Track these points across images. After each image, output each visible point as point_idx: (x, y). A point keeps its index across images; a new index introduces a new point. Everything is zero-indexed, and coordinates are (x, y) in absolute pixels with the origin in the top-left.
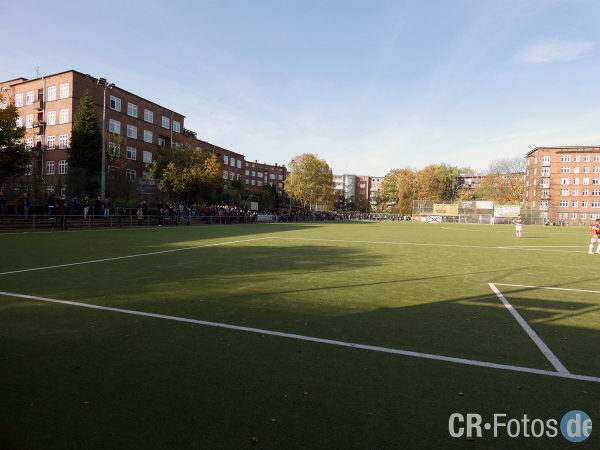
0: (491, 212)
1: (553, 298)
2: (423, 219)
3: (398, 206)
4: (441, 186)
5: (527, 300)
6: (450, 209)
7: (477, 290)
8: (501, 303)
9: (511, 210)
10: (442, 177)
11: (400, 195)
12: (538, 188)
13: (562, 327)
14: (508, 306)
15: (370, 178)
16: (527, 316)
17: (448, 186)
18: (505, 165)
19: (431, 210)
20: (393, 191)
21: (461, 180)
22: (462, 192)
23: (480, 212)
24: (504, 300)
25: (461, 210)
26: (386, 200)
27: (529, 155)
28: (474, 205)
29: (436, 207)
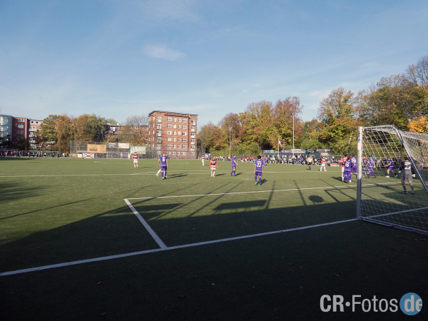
0: (128, 150)
1: (161, 203)
2: (80, 156)
3: (58, 145)
4: (93, 131)
5: (147, 207)
6: (100, 148)
7: (117, 205)
8: (132, 211)
9: (141, 150)
10: (93, 125)
11: (59, 136)
12: (156, 136)
13: (165, 220)
14: (136, 213)
15: (28, 121)
16: (146, 217)
17: (98, 131)
18: (136, 120)
19: (86, 149)
20: (53, 133)
21: (108, 128)
22: (109, 136)
23: (122, 150)
24: (133, 209)
25: (108, 149)
26: (46, 140)
27: (150, 115)
28: (117, 145)
29: (90, 146)
